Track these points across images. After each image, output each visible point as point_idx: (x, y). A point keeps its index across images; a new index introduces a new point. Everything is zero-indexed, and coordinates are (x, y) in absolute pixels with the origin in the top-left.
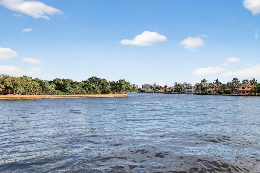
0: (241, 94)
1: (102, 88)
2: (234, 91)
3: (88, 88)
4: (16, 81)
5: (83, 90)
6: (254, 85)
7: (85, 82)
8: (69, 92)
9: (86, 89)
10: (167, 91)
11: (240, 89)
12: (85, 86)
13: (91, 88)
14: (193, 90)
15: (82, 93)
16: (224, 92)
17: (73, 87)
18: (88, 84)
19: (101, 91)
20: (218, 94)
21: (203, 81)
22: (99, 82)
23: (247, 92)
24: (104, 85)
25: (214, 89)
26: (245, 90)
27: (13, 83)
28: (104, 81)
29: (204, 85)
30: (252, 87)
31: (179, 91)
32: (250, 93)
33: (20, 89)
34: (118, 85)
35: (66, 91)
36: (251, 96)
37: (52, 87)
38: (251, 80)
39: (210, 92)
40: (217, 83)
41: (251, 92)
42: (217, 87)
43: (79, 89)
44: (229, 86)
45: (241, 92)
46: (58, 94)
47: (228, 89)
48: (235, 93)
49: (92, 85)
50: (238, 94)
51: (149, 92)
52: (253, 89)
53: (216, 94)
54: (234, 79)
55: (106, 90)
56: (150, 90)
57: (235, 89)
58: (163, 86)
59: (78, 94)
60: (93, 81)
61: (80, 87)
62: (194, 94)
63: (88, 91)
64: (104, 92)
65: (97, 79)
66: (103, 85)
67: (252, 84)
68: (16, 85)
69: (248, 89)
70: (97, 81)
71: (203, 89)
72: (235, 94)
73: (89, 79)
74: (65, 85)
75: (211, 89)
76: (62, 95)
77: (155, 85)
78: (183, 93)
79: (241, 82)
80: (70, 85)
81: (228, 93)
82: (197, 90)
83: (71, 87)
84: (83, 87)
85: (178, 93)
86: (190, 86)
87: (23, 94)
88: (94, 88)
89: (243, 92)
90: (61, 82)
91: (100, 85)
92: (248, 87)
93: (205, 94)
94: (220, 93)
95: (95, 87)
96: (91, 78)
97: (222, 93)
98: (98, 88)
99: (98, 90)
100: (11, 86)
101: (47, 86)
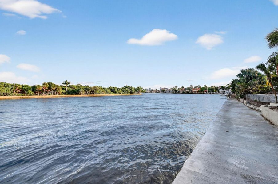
0: (193, 93)
1: (131, 91)
2: (190, 91)
6: (200, 89)
7: (123, 88)
8: (117, 93)
10: (158, 92)
11: (193, 90)
12: (123, 90)
14: (170, 91)
15: (122, 93)
21: (175, 87)
22: (129, 88)
25: (181, 91)
28: (131, 87)
29: (176, 89)
33: (98, 92)
34: (138, 89)
35: (115, 93)
37: (109, 91)
38: (198, 86)
39: (179, 92)
40: (182, 87)
41: (198, 92)
43: (121, 91)
44: (188, 89)
46: (112, 94)
47: (188, 91)
49: (126, 89)
50: (192, 93)
53: (182, 93)
54: (191, 86)
55: (133, 92)
56: (148, 91)
58: (155, 89)
59: (120, 94)
60: (127, 88)
62: (172, 93)
63: (125, 92)
64: (131, 93)
65: (128, 87)
66: (131, 89)
67: (198, 88)
68: (96, 90)
69: (197, 90)
71: (176, 91)
73: (125, 87)
74: (114, 90)
76: (114, 95)
78: (165, 93)
79: (194, 87)
81: (188, 92)
82: (172, 91)
85: (163, 93)
86: (168, 90)
87: (98, 94)
88: (127, 91)
89: (195, 92)
90: (112, 88)
93: (177, 93)
94: (184, 92)
97: (185, 92)
98: (129, 91)
99: (129, 92)
100: (94, 91)
101: (107, 90)
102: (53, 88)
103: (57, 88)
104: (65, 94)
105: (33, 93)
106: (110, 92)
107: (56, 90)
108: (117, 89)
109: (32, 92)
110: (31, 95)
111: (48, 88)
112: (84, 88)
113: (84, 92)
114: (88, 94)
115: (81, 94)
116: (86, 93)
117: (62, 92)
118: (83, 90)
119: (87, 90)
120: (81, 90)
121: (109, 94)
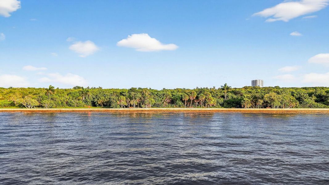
4: (272, 97)
27: (270, 98)
33: (277, 103)
46: (317, 107)
87: (279, 108)
100: (269, 101)
101: (305, 98)
102: (202, 98)
103: (207, 98)
104: (222, 105)
106: (312, 102)
107: (206, 100)
109: (180, 103)
110: (180, 106)
111: (196, 98)
112: (251, 97)
113: (250, 103)
114: (257, 108)
115: (244, 106)
116: (254, 105)
117: (218, 102)
118: (248, 101)
119: (255, 101)
120: (244, 101)
121: (310, 107)
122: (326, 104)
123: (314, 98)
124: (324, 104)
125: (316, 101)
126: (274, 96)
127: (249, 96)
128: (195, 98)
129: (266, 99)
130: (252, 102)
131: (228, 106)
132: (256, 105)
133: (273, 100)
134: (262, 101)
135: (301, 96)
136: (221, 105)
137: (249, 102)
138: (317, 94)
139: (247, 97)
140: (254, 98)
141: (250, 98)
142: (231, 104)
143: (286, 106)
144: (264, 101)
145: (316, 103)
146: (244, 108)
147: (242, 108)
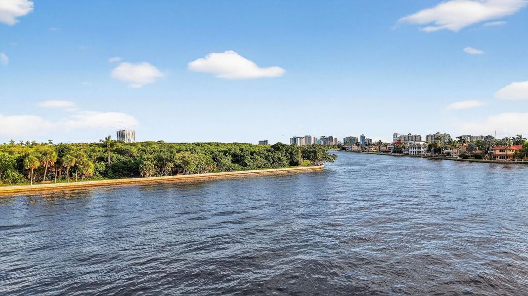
0: (498, 160)
1: (291, 158)
2: (487, 155)
3: (273, 159)
4: (187, 158)
5: (266, 162)
6: (520, 147)
8: (249, 166)
9: (269, 161)
10: (382, 149)
11: (497, 152)
12: (269, 156)
13: (276, 159)
14: (422, 150)
15: (266, 167)
16: (472, 156)
17: (253, 159)
18: (272, 154)
19: (289, 161)
20: (461, 159)
22: (287, 151)
23: (507, 156)
24: (292, 154)
25: (455, 150)
26: (505, 153)
27: (183, 160)
29: (439, 145)
30: (516, 149)
31: (401, 152)
32: (514, 158)
33: (192, 167)
34: (312, 153)
35: (245, 165)
36: (515, 163)
37: (227, 161)
38: (516, 137)
39: (448, 154)
40: (460, 141)
42: (460, 148)
45: (499, 157)
46: (235, 169)
47: (478, 151)
48: (488, 157)
49: (278, 154)
51: (354, 151)
52: (518, 152)
53: (459, 158)
54: (488, 136)
55: (295, 161)
56: (355, 147)
57: (489, 152)
58: (376, 141)
59: (259, 168)
60: (279, 149)
61: (262, 157)
63: (273, 163)
64: (292, 164)
65: (283, 146)
67: (516, 144)
69: (509, 152)
70: (284, 149)
71: (438, 150)
72: (488, 159)
74: (242, 156)
75: (451, 151)
76: (240, 172)
77: (363, 138)
80: (249, 157)
81: (478, 158)
82: (428, 151)
83: (251, 158)
84: (266, 158)
85: (399, 154)
86: (417, 145)
87: (194, 173)
88: (279, 159)
89: (502, 157)
91: (288, 154)
92: (509, 149)
94: (464, 157)
95: (281, 158)
96: (275, 145)
97: (467, 157)
98: (285, 158)
99: (285, 162)
100: (182, 165)
101: (221, 159)
102: (69, 162)
103: (79, 163)
104: (105, 174)
105: (21, 176)
106: (229, 163)
107: (76, 167)
108: (252, 154)
109: (16, 175)
111: (55, 163)
112: (155, 159)
113: (154, 169)
114: (164, 175)
115: (145, 174)
116: (159, 170)
117: (96, 169)
118: (150, 165)
119: (160, 165)
120: (145, 165)
121: (227, 170)
122: (242, 166)
123: (230, 158)
124: (240, 165)
125: (233, 162)
126: (189, 157)
127: (150, 157)
128: (53, 164)
129: (178, 161)
130: (156, 167)
131: (116, 175)
132: (161, 171)
133: (186, 163)
134: (172, 165)
135: (216, 156)
136: (101, 174)
137: (152, 167)
138: (232, 152)
139: (148, 159)
140: (158, 161)
141: (153, 161)
142: (120, 171)
143: (203, 170)
144: (174, 164)
145: (233, 165)
146: (144, 177)
147: (141, 177)
